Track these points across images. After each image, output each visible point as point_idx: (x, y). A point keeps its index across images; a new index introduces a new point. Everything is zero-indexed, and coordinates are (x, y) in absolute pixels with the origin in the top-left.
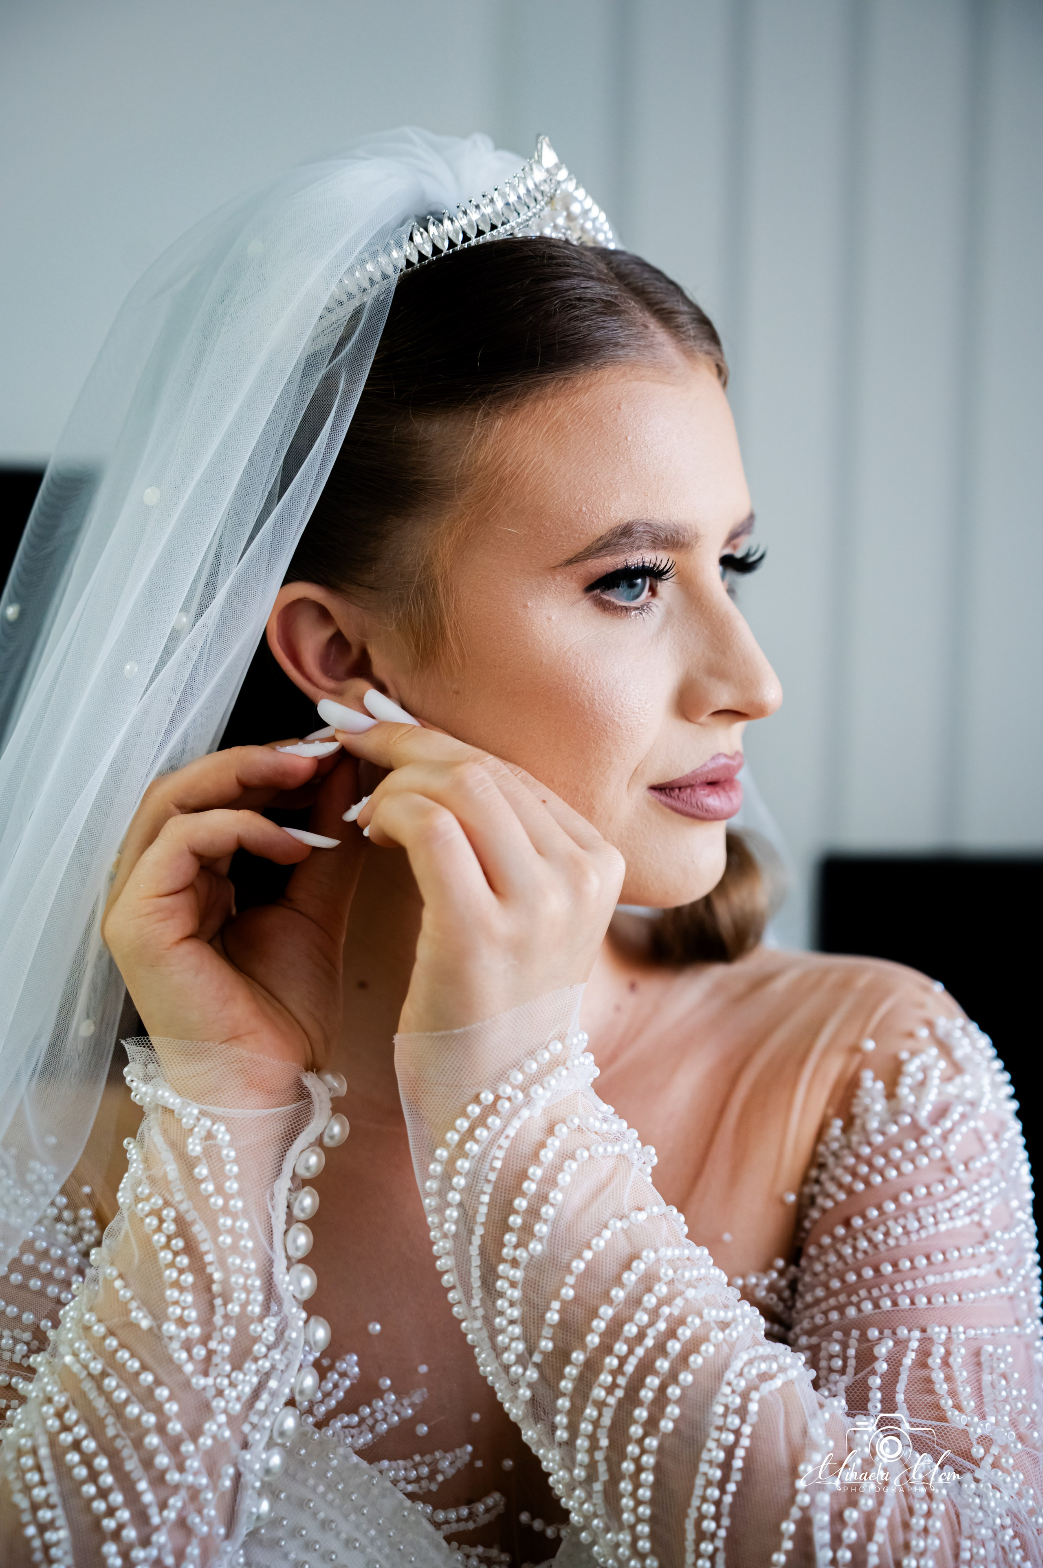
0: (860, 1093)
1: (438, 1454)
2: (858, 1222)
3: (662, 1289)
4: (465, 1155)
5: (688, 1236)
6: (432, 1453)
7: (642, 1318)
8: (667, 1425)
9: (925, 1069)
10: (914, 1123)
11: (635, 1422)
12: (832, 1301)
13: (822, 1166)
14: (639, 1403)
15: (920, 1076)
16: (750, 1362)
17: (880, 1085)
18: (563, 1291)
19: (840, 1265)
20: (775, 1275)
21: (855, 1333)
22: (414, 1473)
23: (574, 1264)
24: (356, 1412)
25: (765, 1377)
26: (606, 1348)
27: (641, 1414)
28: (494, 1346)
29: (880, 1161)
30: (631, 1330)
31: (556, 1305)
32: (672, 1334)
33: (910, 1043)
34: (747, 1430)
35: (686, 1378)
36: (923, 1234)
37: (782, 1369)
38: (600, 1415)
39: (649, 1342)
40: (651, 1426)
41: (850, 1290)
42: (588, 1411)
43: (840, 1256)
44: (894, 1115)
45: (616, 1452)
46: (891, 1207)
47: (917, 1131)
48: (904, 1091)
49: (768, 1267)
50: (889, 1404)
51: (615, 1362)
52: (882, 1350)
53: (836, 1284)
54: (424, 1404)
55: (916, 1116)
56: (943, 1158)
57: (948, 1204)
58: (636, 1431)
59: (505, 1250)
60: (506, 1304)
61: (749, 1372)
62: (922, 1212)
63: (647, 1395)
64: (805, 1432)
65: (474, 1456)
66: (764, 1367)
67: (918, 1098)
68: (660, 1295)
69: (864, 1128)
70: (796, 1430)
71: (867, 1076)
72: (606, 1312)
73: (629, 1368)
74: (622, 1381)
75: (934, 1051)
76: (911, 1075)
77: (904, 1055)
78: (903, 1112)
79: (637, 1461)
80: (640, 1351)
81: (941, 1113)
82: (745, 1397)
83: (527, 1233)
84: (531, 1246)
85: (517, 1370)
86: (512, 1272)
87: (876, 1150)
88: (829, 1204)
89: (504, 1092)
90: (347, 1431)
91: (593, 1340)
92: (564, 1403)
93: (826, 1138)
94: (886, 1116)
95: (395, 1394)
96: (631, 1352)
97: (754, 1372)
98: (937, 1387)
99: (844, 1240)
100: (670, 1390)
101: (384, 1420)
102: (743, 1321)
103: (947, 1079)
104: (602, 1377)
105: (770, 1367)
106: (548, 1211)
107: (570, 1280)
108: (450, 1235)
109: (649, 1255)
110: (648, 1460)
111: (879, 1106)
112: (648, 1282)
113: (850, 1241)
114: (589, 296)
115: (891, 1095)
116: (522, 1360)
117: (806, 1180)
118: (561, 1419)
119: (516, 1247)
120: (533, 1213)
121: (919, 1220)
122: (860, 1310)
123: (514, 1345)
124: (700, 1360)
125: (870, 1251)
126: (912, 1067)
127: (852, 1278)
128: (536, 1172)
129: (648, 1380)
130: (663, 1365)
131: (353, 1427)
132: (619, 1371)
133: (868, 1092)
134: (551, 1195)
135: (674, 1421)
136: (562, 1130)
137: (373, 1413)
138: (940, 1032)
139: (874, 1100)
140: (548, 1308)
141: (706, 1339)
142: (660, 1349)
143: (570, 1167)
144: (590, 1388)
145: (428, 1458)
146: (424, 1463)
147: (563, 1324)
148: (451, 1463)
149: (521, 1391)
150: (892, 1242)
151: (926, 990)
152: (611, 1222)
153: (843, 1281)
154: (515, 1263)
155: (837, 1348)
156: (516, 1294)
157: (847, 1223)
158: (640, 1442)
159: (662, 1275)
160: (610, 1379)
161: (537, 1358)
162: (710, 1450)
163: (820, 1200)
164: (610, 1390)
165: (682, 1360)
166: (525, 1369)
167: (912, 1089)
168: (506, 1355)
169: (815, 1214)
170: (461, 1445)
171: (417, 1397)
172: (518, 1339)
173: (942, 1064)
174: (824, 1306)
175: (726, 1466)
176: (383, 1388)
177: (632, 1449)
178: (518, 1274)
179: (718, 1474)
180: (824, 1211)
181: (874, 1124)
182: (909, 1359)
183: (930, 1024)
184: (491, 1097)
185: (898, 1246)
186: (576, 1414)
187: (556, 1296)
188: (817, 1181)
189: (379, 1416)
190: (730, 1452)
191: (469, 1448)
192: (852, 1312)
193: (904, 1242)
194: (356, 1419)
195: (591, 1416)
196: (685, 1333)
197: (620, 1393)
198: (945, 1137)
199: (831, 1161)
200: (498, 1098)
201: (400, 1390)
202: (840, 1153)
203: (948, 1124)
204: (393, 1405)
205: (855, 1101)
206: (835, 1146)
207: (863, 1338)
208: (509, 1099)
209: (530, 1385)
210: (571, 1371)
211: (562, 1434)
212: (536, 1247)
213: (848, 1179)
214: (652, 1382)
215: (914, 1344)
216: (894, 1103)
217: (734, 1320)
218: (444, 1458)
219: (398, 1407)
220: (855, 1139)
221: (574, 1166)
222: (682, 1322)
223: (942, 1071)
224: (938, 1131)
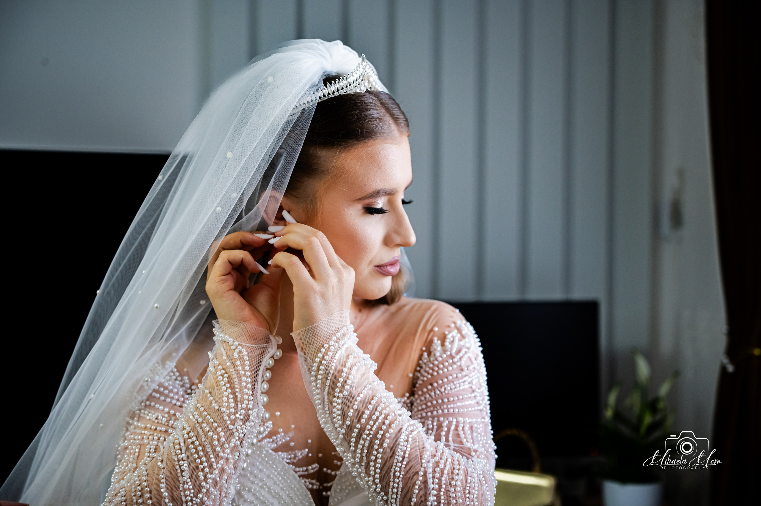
0: (433, 344)
1: (296, 451)
2: (435, 385)
3: (383, 405)
4: (322, 365)
5: (385, 389)
6: (295, 451)
7: (377, 413)
8: (386, 445)
9: (453, 337)
10: (451, 355)
11: (376, 444)
12: (428, 409)
13: (421, 367)
14: (377, 439)
15: (452, 339)
16: (408, 427)
17: (439, 342)
18: (354, 406)
19: (430, 399)
20: (406, 398)
21: (436, 419)
22: (289, 456)
23: (357, 398)
24: (271, 438)
25: (412, 431)
26: (367, 423)
27: (378, 442)
28: (332, 422)
29: (441, 366)
30: (374, 417)
31: (352, 411)
32: (386, 418)
33: (448, 329)
34: (409, 446)
35: (391, 431)
36: (456, 390)
37: (417, 428)
38: (365, 443)
39: (380, 421)
40: (381, 445)
41: (434, 406)
42: (361, 442)
43: (430, 395)
44: (445, 351)
45: (369, 454)
46: (446, 380)
47: (452, 357)
48: (447, 343)
49: (403, 396)
50: (447, 440)
51: (370, 427)
52: (445, 423)
53: (429, 404)
54: (293, 437)
55: (452, 352)
56: (460, 366)
57: (463, 380)
58: (376, 447)
59: (335, 394)
60: (336, 410)
61: (408, 429)
62: (455, 383)
63: (379, 436)
64: (424, 446)
65: (308, 453)
66: (412, 428)
67: (452, 346)
68: (382, 407)
69: (435, 355)
70: (421, 446)
71: (436, 339)
72: (367, 412)
73: (374, 429)
74: (372, 432)
75: (456, 331)
76: (449, 339)
77: (447, 333)
78: (447, 351)
79: (376, 456)
80: (377, 424)
81: (459, 351)
82: (408, 436)
83: (343, 388)
84: (344, 393)
85: (339, 429)
86: (338, 400)
87: (440, 363)
88: (425, 379)
89: (332, 344)
90: (268, 443)
91: (363, 421)
92: (353, 440)
93: (423, 359)
94: (442, 352)
95: (284, 433)
96: (374, 424)
97: (410, 429)
98: (461, 436)
99: (431, 390)
100: (386, 435)
101: (280, 440)
102: (405, 414)
103: (460, 340)
104: (366, 431)
105: (414, 428)
106: (349, 382)
107: (356, 403)
108: (319, 388)
109: (378, 395)
110: (380, 455)
111: (439, 348)
112: (378, 404)
113: (433, 391)
114: (375, 117)
115: (443, 345)
116: (341, 426)
117: (416, 370)
118: (352, 444)
119: (339, 393)
120: (345, 383)
121: (455, 385)
122: (437, 412)
123: (338, 422)
124: (395, 426)
125: (440, 394)
126: (449, 336)
127: (435, 402)
128: (345, 370)
129: (380, 432)
130: (384, 427)
131: (270, 443)
132: (371, 429)
133: (435, 344)
134: (350, 377)
135: (388, 444)
136: (351, 357)
137: (277, 439)
138: (458, 325)
139: (437, 347)
140: (349, 412)
141: (396, 420)
142: (383, 423)
143: (355, 368)
144: (362, 435)
145: (294, 452)
146: (292, 454)
147: (353, 416)
148: (301, 454)
149: (340, 436)
150: (446, 392)
151: (454, 312)
152: (367, 385)
153: (432, 403)
154: (338, 398)
155: (430, 422)
156: (339, 407)
157: (431, 384)
158: (377, 450)
159: (383, 401)
160: (368, 432)
161: (345, 426)
162: (399, 452)
163: (421, 378)
164: (368, 435)
165: (389, 426)
166: (342, 429)
167: (450, 343)
168: (336, 425)
169: (420, 382)
170: (304, 449)
171: (291, 435)
172: (339, 420)
173: (459, 335)
174: (425, 411)
175: (403, 457)
176: (280, 432)
177: (375, 453)
178: (340, 401)
179: (401, 459)
180: (423, 381)
181: (438, 354)
182: (453, 427)
183: (455, 323)
184: (327, 346)
185: (448, 393)
186: (357, 443)
187: (352, 408)
188: (419, 371)
189: (278, 439)
190: (405, 452)
191: (307, 450)
192: (435, 413)
193: (450, 392)
194: (271, 440)
195: (362, 443)
196: (390, 418)
197: (371, 436)
198: (461, 358)
199: (424, 366)
200: (330, 346)
201: (286, 432)
202: (427, 363)
203: (461, 354)
204: (283, 437)
205: (431, 347)
206: (425, 361)
207: (438, 420)
208: (333, 346)
209: (343, 434)
210: (356, 430)
211: (353, 448)
212: (346, 393)
213: (431, 371)
214: (381, 432)
215: (454, 423)
216: (444, 347)
217: (402, 414)
218: (299, 453)
219: (284, 437)
220: (432, 359)
221: (356, 368)
222: (389, 415)
223: (459, 338)
224: (458, 357)
